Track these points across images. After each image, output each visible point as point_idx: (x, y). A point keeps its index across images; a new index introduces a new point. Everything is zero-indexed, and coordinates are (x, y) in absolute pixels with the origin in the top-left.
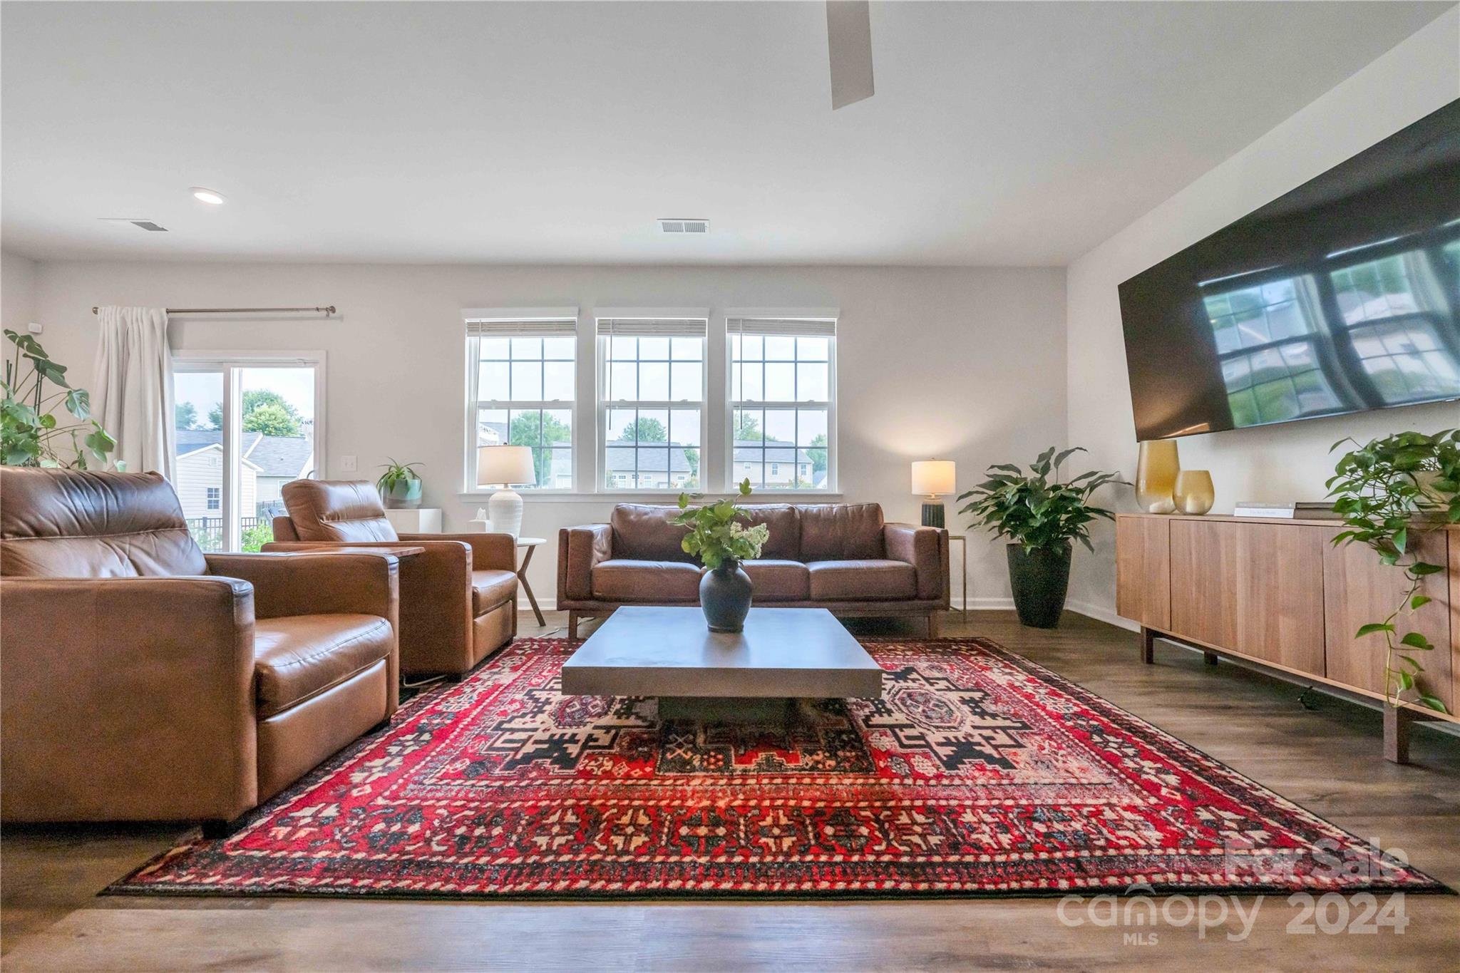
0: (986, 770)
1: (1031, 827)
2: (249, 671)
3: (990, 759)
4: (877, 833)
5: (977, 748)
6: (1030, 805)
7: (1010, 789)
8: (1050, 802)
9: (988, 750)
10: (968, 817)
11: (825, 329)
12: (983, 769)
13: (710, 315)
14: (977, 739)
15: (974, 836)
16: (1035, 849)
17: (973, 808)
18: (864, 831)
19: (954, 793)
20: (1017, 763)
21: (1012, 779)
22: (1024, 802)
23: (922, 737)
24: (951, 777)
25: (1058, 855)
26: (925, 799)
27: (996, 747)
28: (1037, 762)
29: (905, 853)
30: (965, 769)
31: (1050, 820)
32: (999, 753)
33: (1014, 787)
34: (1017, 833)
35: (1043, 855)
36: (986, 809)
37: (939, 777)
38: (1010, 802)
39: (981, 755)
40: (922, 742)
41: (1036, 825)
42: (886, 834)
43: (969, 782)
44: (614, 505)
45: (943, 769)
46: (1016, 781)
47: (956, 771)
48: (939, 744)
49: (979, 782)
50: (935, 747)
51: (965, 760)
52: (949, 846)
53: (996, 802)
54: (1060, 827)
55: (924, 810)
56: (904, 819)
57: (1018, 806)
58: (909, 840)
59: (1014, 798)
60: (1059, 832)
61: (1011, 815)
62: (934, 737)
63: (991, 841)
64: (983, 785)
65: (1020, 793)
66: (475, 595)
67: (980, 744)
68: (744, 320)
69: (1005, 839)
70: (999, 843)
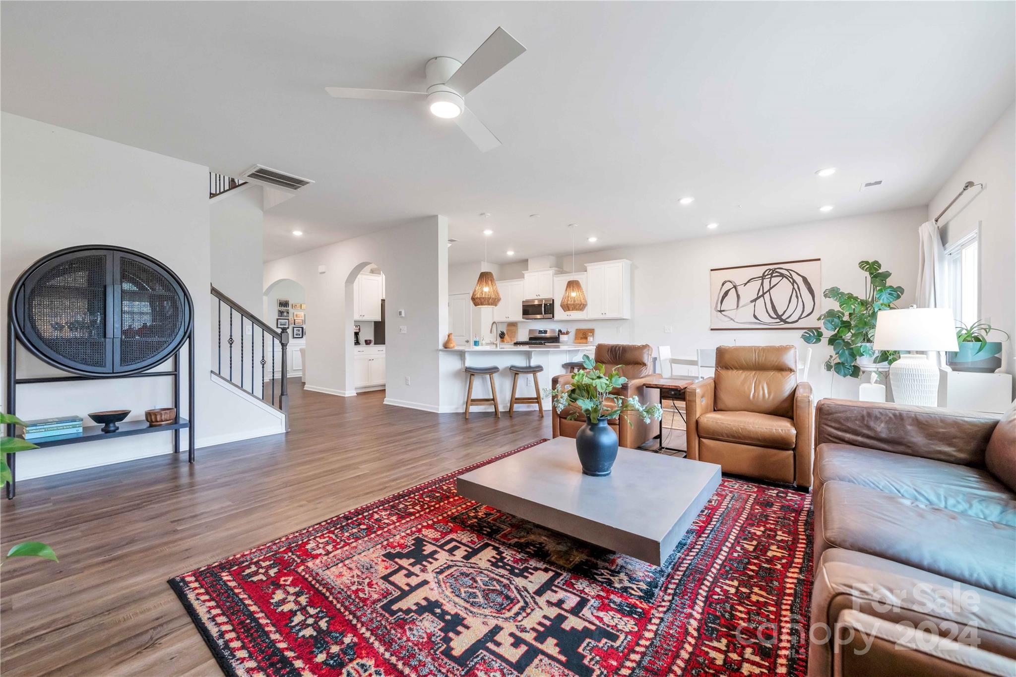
0: (398, 546)
1: (367, 525)
3: (400, 556)
5: (412, 560)
6: (370, 535)
7: (382, 540)
8: (360, 541)
9: (405, 562)
10: (394, 518)
12: (400, 546)
14: (416, 569)
15: (388, 512)
16: (364, 517)
17: (394, 523)
18: (427, 499)
19: (406, 526)
20: (383, 561)
21: (382, 546)
22: (373, 536)
23: (451, 551)
24: (412, 533)
25: (354, 519)
26: (416, 518)
27: (401, 568)
28: (371, 567)
30: (410, 541)
31: (359, 531)
32: (397, 563)
33: (380, 542)
34: (372, 520)
35: (360, 516)
36: (388, 525)
37: (419, 531)
38: (379, 532)
39: (407, 556)
40: (446, 548)
41: (364, 527)
42: (418, 501)
43: (403, 534)
45: (420, 536)
46: (380, 546)
47: (413, 538)
48: (435, 552)
49: (398, 537)
50: (435, 548)
51: (413, 547)
52: (395, 506)
53: (386, 530)
54: (355, 530)
55: (413, 514)
56: (418, 508)
57: (375, 532)
59: (378, 535)
60: (354, 528)
61: (377, 526)
62: (443, 557)
63: (381, 513)
64: (395, 535)
65: (376, 540)
67: (412, 565)
69: (376, 516)
70: (378, 514)
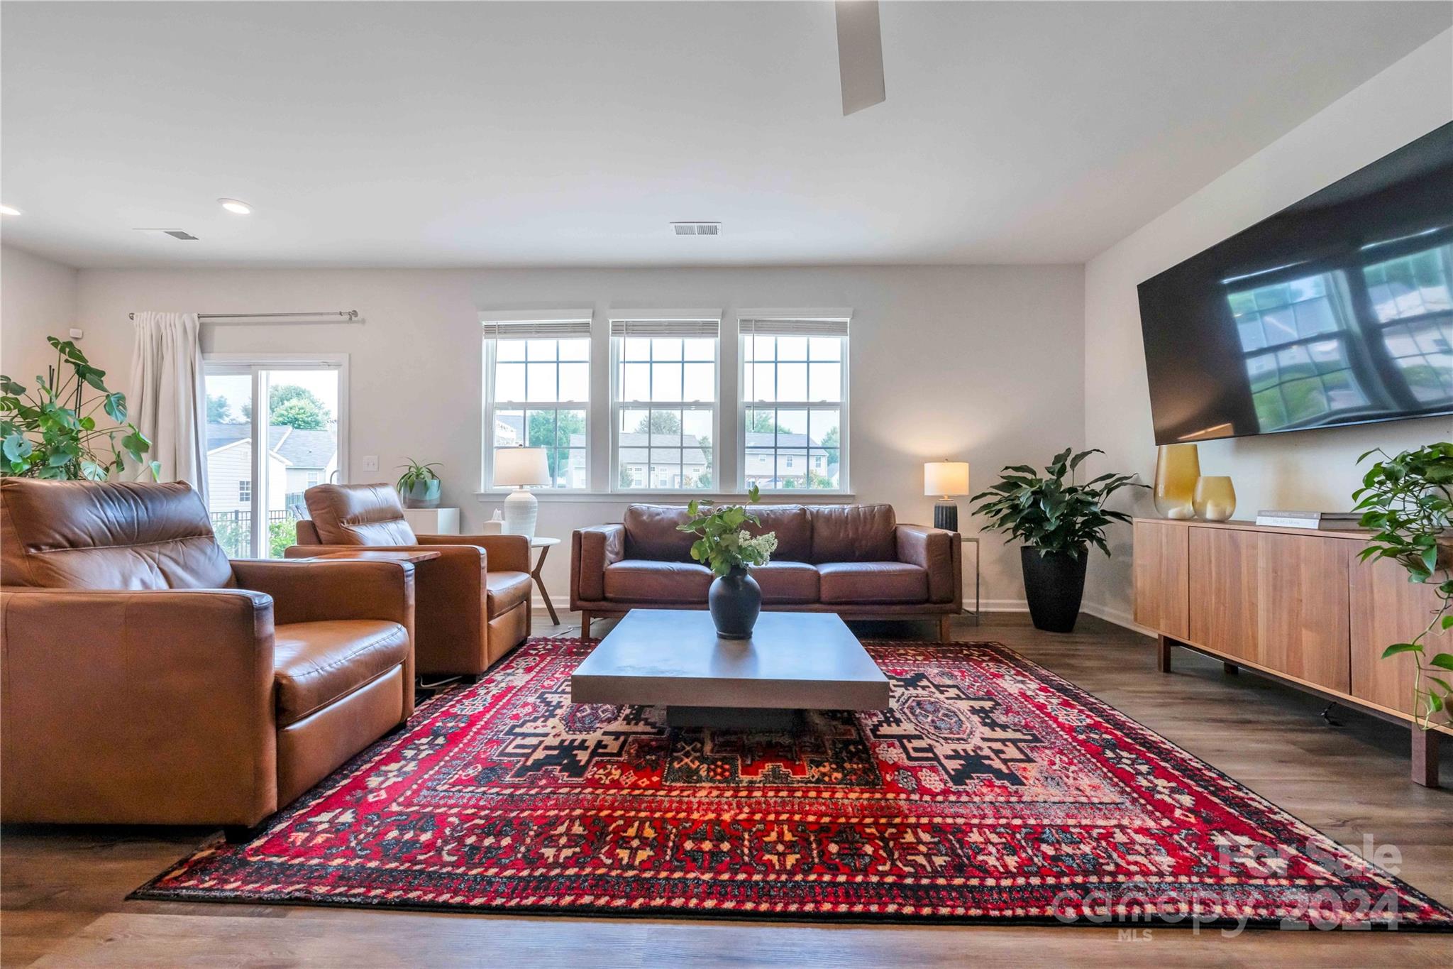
0: (995, 786)
1: (1038, 849)
2: (269, 683)
3: (998, 774)
4: (881, 852)
5: (987, 762)
6: (1038, 825)
7: (1018, 807)
8: (1059, 822)
9: (997, 764)
10: (975, 837)
11: (837, 329)
12: (990, 785)
13: (723, 316)
14: (986, 752)
15: (980, 858)
16: (1041, 872)
17: (980, 827)
18: (869, 849)
19: (962, 811)
20: (1026, 778)
21: (1021, 796)
22: (1032, 822)
23: (930, 749)
24: (959, 794)
25: (1066, 880)
26: (931, 816)
27: (1005, 761)
28: (1047, 778)
29: (909, 875)
30: (972, 785)
31: (1058, 842)
32: (1008, 768)
33: (1022, 805)
34: (1024, 855)
35: (1051, 880)
36: (993, 828)
37: (946, 792)
38: (1017, 822)
39: (989, 769)
40: (930, 755)
41: (1044, 847)
42: (890, 854)
43: (977, 799)
44: (628, 505)
45: (950, 784)
46: (1024, 799)
47: (963, 787)
48: (947, 757)
49: (987, 799)
50: (944, 761)
51: (974, 775)
52: (954, 867)
53: (1003, 821)
54: (1067, 849)
55: (930, 828)
56: (909, 837)
57: (1025, 826)
58: (914, 860)
59: (1022, 817)
60: (1068, 855)
61: (1018, 836)
62: (943, 749)
63: (997, 864)
64: (991, 803)
65: (1028, 812)
66: (489, 598)
67: (988, 758)
68: (756, 321)
69: (1012, 861)
70: (1005, 866)
